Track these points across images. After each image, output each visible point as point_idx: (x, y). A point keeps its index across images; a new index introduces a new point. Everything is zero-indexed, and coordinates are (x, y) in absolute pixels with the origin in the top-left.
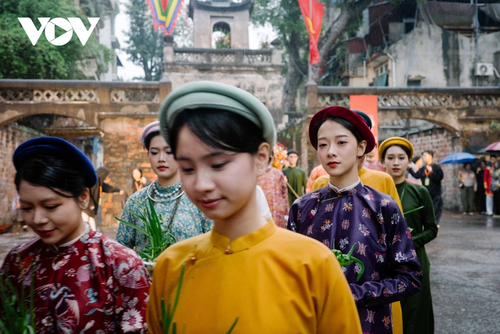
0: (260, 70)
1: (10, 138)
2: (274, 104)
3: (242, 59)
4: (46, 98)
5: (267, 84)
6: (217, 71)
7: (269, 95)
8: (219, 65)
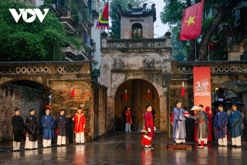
0: (158, 51)
1: (9, 93)
2: (166, 71)
3: (147, 44)
4: (22, 72)
5: (162, 59)
6: (132, 52)
7: (164, 65)
8: (133, 49)
